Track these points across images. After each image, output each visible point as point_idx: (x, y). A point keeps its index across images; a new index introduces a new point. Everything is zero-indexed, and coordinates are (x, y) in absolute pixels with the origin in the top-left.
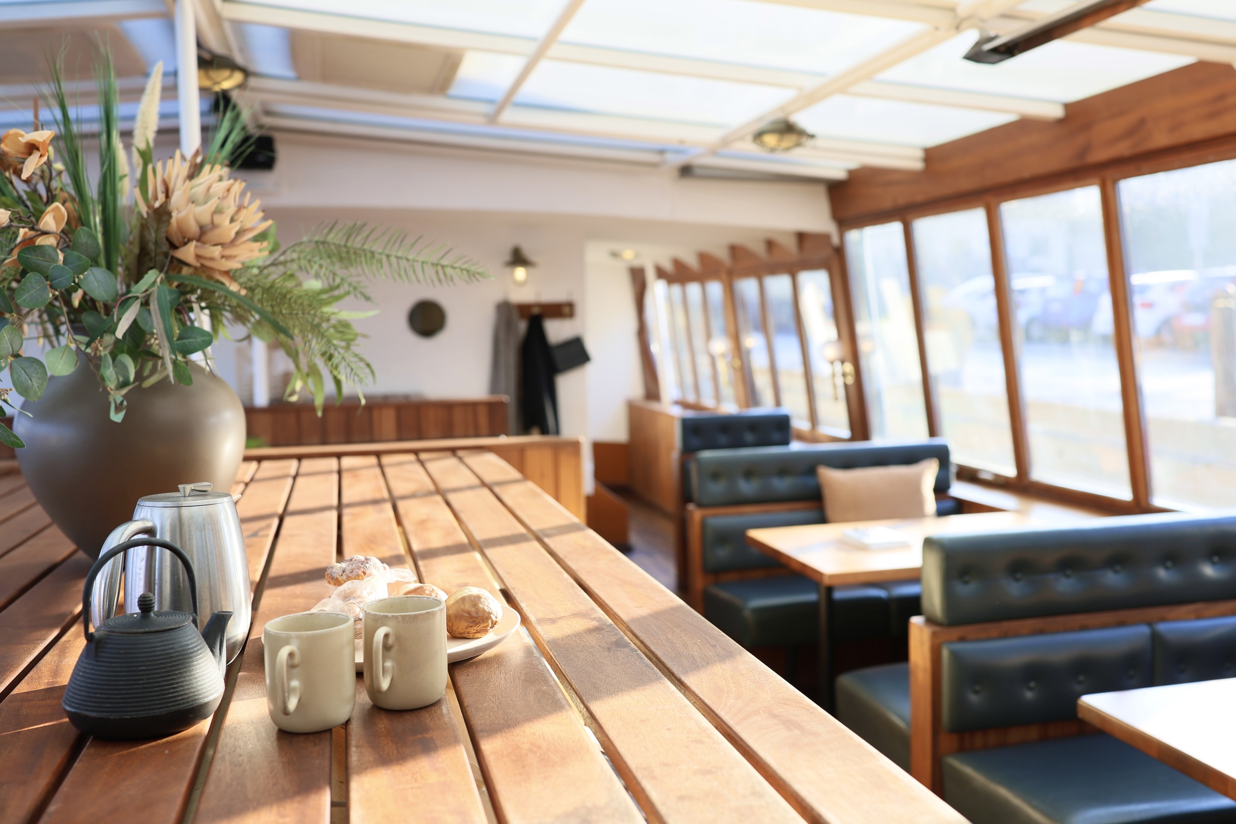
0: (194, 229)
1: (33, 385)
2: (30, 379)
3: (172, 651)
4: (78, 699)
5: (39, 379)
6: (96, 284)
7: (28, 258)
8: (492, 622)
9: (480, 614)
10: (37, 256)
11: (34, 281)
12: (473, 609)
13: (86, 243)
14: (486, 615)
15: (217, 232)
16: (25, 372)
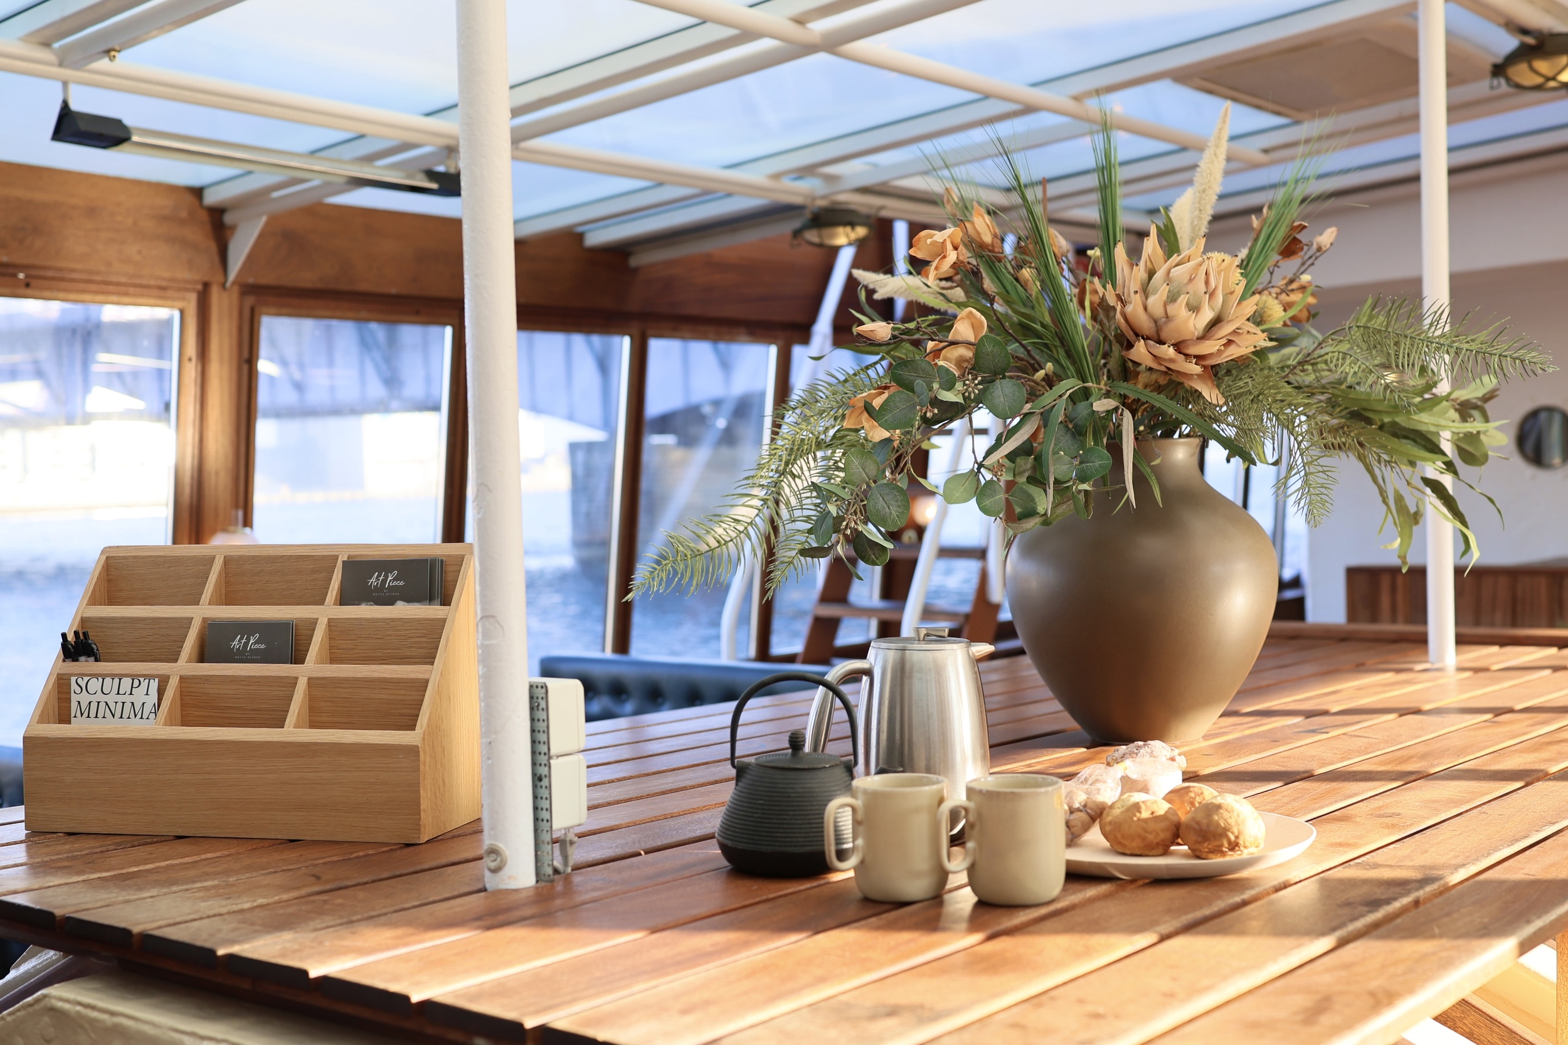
0: (1144, 323)
1: (891, 513)
2: (888, 507)
3: (791, 791)
4: (739, 828)
5: (899, 507)
6: (1002, 399)
7: (900, 374)
8: (1230, 842)
9: (1212, 829)
10: (909, 372)
11: (899, 400)
12: (1205, 821)
13: (992, 352)
14: (1220, 831)
15: (1172, 325)
16: (883, 499)
